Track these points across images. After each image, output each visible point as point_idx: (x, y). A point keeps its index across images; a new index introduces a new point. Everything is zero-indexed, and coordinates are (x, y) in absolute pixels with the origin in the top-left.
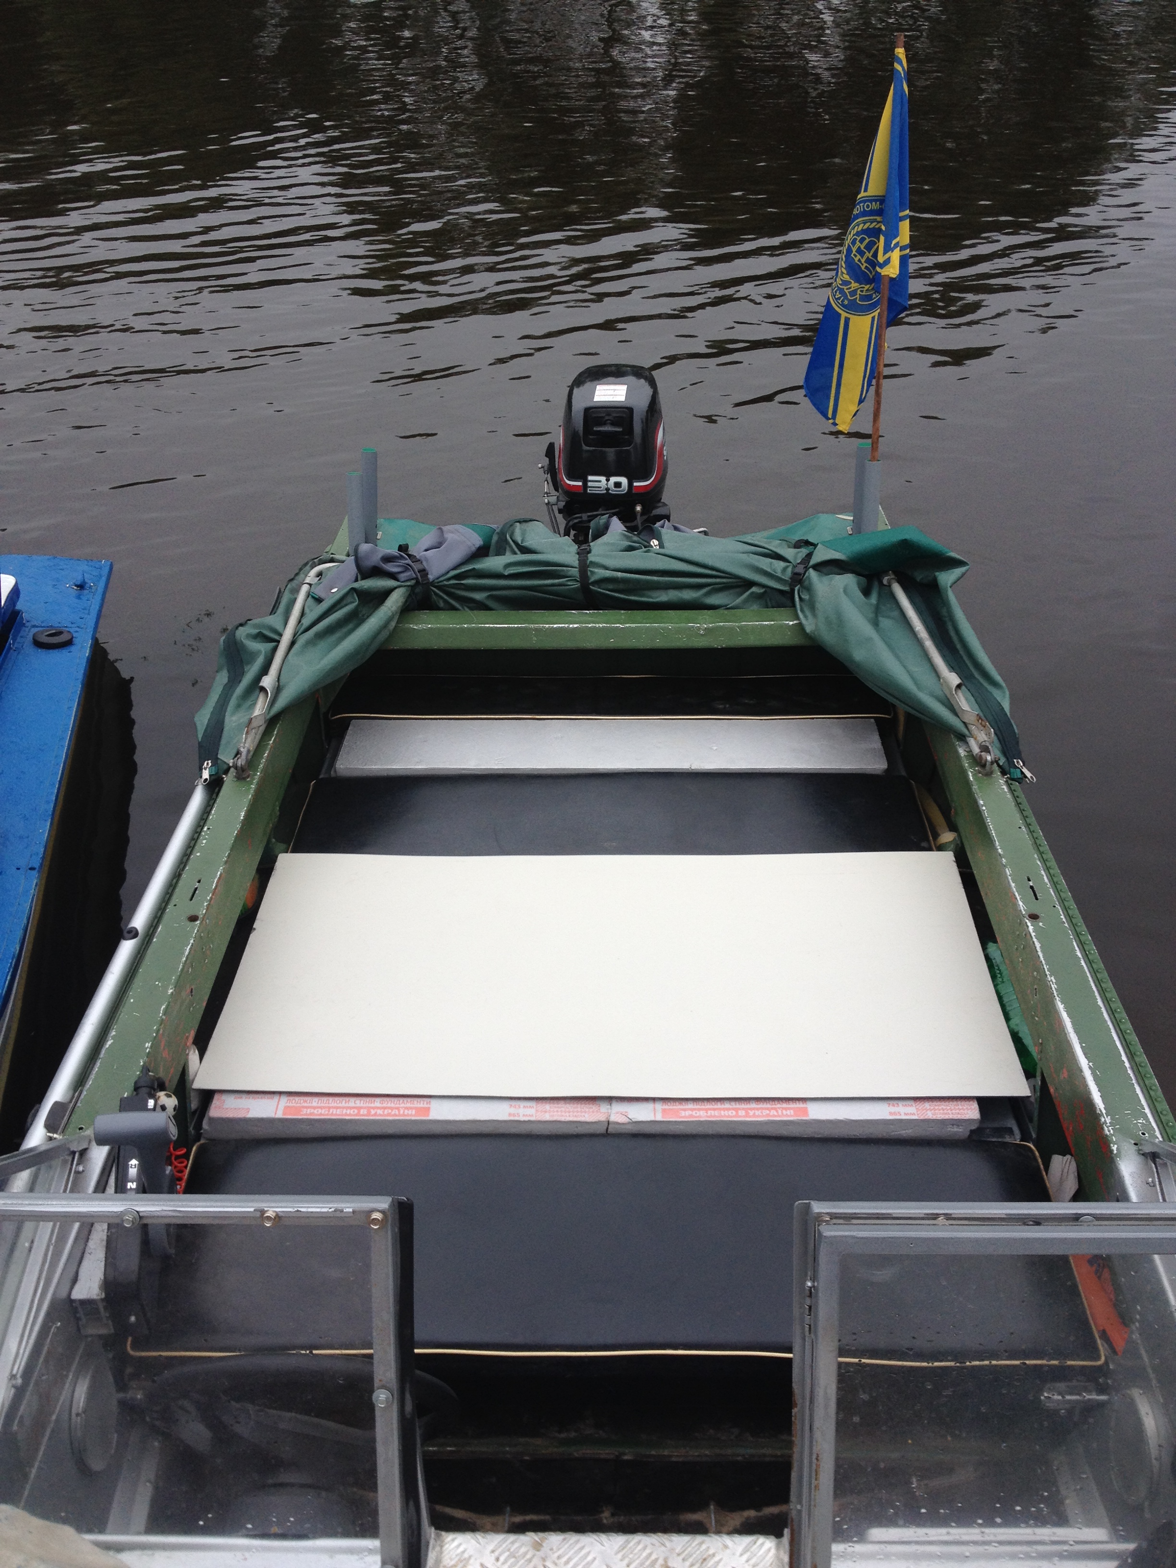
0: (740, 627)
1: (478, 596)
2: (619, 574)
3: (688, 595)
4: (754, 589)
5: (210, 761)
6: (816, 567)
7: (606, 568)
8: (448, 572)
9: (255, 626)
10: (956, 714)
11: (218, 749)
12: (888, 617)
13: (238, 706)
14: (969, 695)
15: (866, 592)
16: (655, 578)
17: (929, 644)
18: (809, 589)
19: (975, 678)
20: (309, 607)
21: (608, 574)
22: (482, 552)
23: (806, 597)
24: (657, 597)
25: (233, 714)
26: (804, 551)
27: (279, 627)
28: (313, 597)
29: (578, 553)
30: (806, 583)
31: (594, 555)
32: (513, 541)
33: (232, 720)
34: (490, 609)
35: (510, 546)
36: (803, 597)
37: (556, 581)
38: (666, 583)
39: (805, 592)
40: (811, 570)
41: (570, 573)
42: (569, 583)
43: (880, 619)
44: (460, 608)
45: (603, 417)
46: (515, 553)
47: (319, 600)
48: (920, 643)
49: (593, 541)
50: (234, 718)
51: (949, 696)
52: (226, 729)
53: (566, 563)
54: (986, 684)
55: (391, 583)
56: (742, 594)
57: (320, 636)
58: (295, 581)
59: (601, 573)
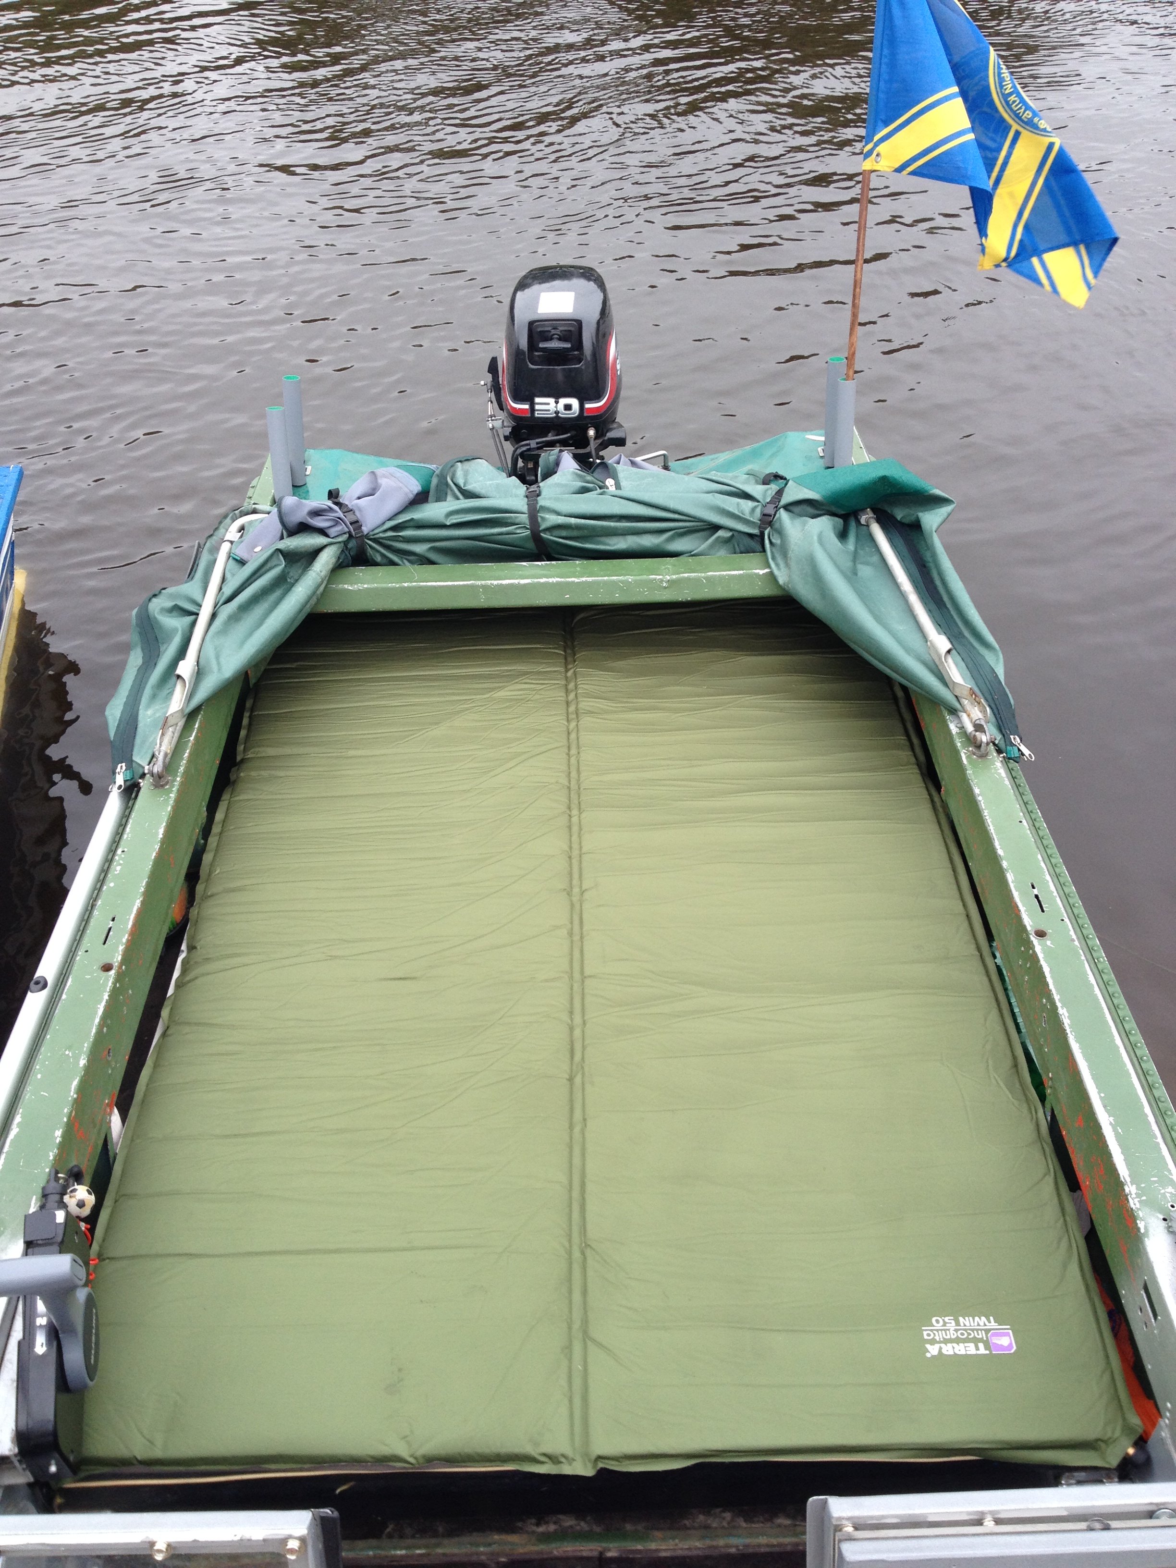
0: (706, 578)
1: (420, 548)
2: (573, 521)
3: (648, 542)
4: (720, 533)
5: (124, 764)
6: (787, 507)
7: (558, 514)
8: (384, 523)
9: (172, 596)
10: (945, 684)
11: (132, 751)
12: (867, 564)
13: (154, 697)
14: (959, 659)
15: (843, 535)
16: (612, 524)
17: (914, 599)
18: (780, 532)
19: (964, 636)
20: (230, 571)
21: (561, 520)
22: (421, 498)
23: (777, 540)
24: (614, 545)
25: (148, 706)
26: (774, 487)
27: (197, 597)
28: (234, 559)
29: (527, 497)
30: (777, 525)
31: (545, 499)
32: (455, 484)
33: (147, 715)
34: (432, 563)
35: (452, 490)
36: (773, 541)
37: (504, 529)
38: (624, 528)
39: (776, 535)
40: (782, 510)
41: (517, 521)
42: (518, 531)
43: (860, 567)
44: (400, 562)
45: (549, 331)
46: (458, 499)
47: (242, 563)
48: (903, 596)
49: (543, 480)
50: (149, 712)
51: (938, 663)
52: (141, 725)
53: (514, 508)
54: (976, 644)
55: (321, 540)
56: (707, 539)
57: (245, 608)
58: (214, 537)
59: (552, 519)
